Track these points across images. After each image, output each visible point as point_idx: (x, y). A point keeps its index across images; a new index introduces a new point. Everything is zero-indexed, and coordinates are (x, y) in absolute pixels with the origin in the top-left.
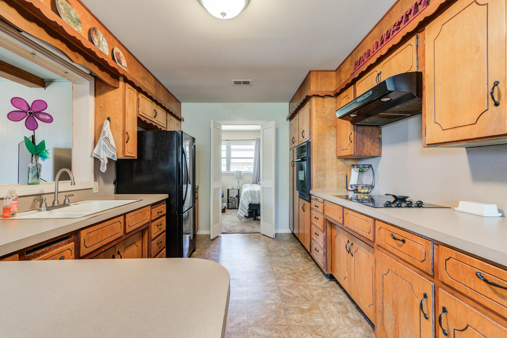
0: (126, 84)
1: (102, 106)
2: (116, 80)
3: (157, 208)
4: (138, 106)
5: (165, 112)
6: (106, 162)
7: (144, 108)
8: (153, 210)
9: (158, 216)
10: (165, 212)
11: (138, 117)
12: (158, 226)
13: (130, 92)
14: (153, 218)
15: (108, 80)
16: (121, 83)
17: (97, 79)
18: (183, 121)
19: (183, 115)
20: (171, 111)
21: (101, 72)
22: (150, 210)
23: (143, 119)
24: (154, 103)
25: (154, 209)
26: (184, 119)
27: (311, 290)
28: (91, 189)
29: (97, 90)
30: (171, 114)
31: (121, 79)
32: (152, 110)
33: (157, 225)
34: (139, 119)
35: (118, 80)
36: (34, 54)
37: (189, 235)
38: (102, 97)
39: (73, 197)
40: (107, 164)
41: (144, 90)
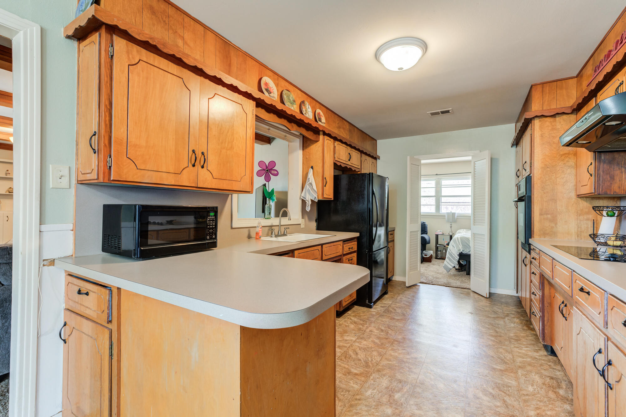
0: (325, 136)
1: (307, 157)
2: (317, 135)
3: (349, 244)
4: (334, 153)
5: (359, 153)
6: (310, 203)
7: (340, 154)
8: (345, 245)
9: (349, 252)
10: (356, 249)
11: (334, 163)
12: (349, 260)
13: (328, 143)
14: (345, 253)
15: (312, 137)
16: (321, 137)
17: (304, 137)
18: (379, 159)
19: (379, 153)
20: (365, 151)
21: (307, 132)
22: (342, 245)
23: (339, 164)
24: (348, 147)
25: (346, 245)
26: (379, 157)
27: (515, 356)
28: (300, 224)
29: (304, 145)
30: (366, 154)
31: (321, 133)
32: (347, 154)
33: (348, 260)
34: (335, 164)
35: (319, 135)
36: (269, 129)
37: (383, 280)
38: (307, 150)
39: (289, 229)
40: (311, 205)
41: (339, 138)
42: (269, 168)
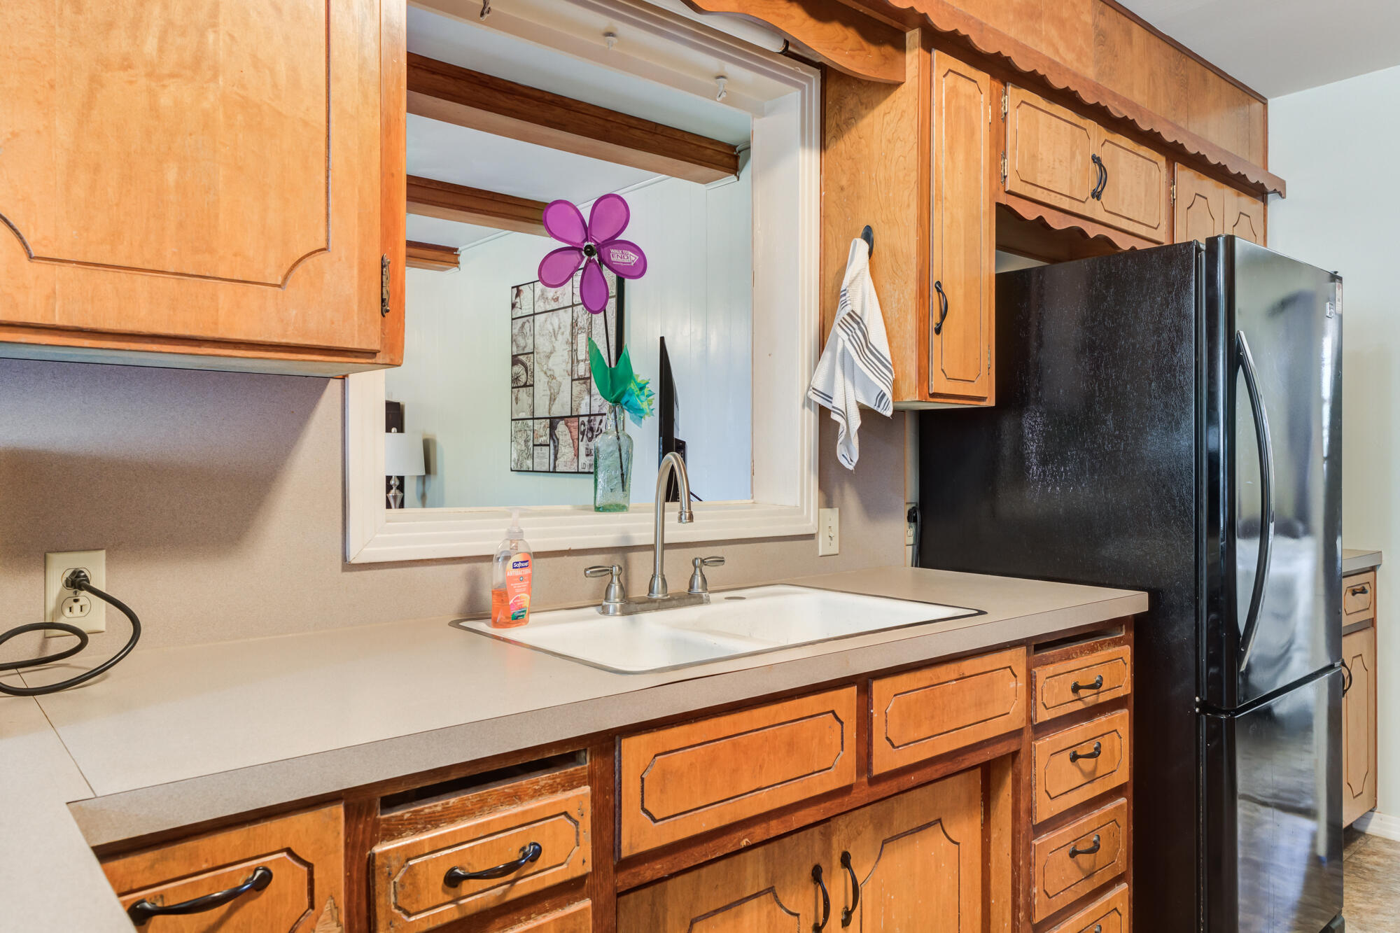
0: (935, 53)
1: (844, 182)
2: (888, 50)
3: (1072, 664)
4: (1000, 152)
5: (1162, 161)
7: (1034, 157)
8: (1041, 673)
9: (1079, 706)
10: (1126, 689)
11: (999, 205)
12: (1074, 758)
13: (953, 92)
14: (1043, 716)
15: (853, 57)
16: (913, 57)
17: (827, 73)
18: (1281, 195)
19: (1278, 165)
20: (1192, 149)
21: (819, 25)
22: (1021, 671)
23: (1029, 212)
24: (1091, 125)
25: (1051, 669)
26: (1283, 183)
28: (811, 537)
30: (1198, 163)
31: (913, 37)
32: (1082, 161)
33: (1067, 755)
34: (1005, 216)
35: (901, 46)
38: (842, 146)
39: (720, 568)
41: (1024, 66)
42: (600, 235)
